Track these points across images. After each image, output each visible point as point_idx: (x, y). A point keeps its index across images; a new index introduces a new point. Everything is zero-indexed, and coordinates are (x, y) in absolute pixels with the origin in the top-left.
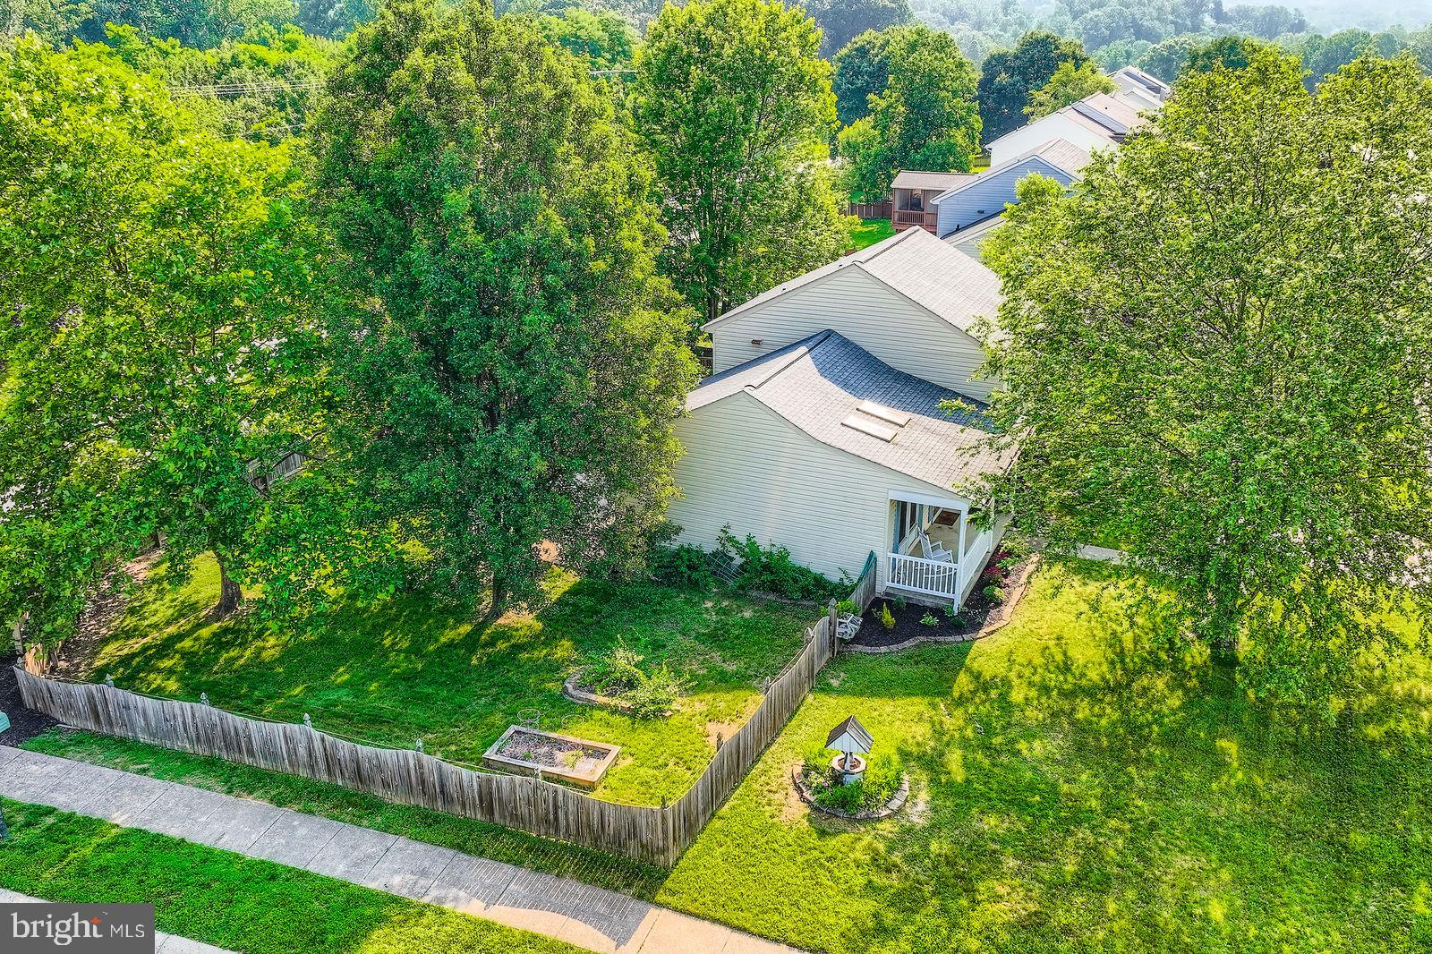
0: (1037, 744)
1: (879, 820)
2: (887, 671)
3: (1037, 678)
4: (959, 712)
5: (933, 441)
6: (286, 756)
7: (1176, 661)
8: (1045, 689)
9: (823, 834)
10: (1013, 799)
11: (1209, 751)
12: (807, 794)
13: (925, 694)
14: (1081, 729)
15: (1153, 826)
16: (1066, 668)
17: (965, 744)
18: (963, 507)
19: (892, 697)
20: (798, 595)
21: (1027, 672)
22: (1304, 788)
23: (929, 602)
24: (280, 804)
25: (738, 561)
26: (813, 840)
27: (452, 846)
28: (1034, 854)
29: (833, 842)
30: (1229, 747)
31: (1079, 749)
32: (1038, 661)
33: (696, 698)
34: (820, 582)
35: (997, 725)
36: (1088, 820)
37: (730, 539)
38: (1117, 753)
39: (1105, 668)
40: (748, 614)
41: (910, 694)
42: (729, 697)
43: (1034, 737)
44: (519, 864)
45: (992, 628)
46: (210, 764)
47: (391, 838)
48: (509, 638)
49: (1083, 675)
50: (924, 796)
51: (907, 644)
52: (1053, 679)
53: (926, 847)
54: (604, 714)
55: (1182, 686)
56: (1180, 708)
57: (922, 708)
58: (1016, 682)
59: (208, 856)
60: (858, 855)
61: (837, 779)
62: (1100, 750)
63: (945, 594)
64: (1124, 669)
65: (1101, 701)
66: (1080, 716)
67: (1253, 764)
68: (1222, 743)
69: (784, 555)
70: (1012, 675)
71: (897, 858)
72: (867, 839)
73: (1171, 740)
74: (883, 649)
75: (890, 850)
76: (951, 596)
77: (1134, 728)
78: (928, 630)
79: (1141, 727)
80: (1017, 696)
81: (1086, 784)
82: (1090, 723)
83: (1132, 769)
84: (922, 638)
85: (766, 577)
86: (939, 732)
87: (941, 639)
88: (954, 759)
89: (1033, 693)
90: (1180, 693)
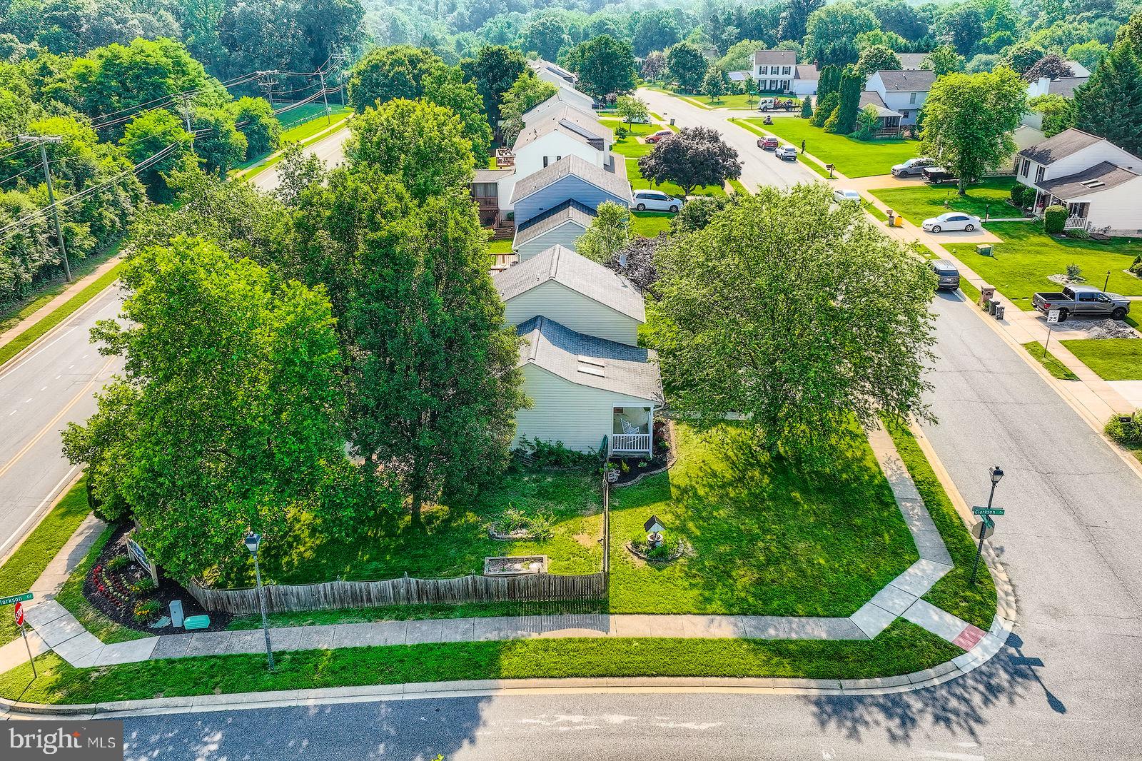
0: (721, 512)
1: (678, 558)
2: (637, 494)
3: (705, 482)
4: (681, 505)
5: (621, 373)
6: (392, 596)
7: (758, 462)
8: (711, 487)
9: (659, 570)
10: (725, 537)
11: (790, 499)
12: (642, 555)
13: (661, 500)
14: (735, 501)
15: (784, 534)
16: (714, 475)
17: (692, 519)
18: (652, 405)
19: (647, 505)
20: (571, 465)
21: (699, 480)
22: (831, 506)
23: (637, 456)
24: (402, 619)
25: (530, 452)
26: (657, 573)
27: (503, 615)
28: (746, 556)
29: (665, 571)
30: (796, 495)
31: (739, 510)
32: (701, 474)
33: (557, 526)
34: (580, 456)
35: (700, 507)
36: (759, 538)
37: (526, 442)
38: (754, 508)
39: (730, 471)
40: (550, 480)
41: (654, 502)
42: (572, 522)
43: (718, 509)
44: (539, 614)
45: (671, 463)
46: (345, 612)
47: (471, 620)
48: (438, 518)
49: (724, 477)
50: (689, 545)
51: (638, 478)
52: (712, 481)
53: (703, 564)
54: (520, 543)
55: (766, 473)
56: (770, 483)
57: (663, 507)
58: (697, 486)
59: (391, 650)
60: (678, 574)
61: (653, 545)
62: (747, 509)
63: (644, 450)
64: (739, 470)
65: (737, 487)
66: (732, 495)
67: (809, 501)
68: (793, 494)
69: (560, 445)
70: (694, 483)
71: (694, 571)
72: (678, 567)
73: (773, 497)
74: (629, 483)
75: (690, 569)
76: (647, 450)
77: (756, 496)
78: (643, 470)
79: (759, 494)
80: (701, 492)
81: (750, 524)
82: (738, 497)
83: (764, 513)
84: (644, 474)
85: (553, 458)
86: (677, 516)
87: (652, 473)
88: (691, 525)
89: (707, 490)
90: (766, 476)
